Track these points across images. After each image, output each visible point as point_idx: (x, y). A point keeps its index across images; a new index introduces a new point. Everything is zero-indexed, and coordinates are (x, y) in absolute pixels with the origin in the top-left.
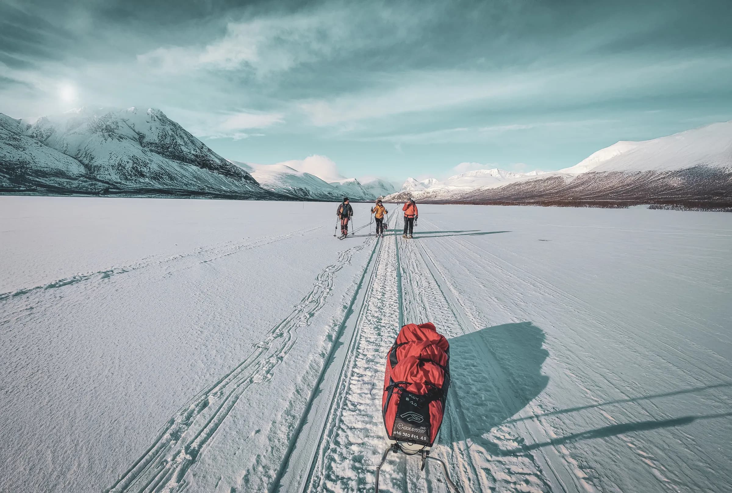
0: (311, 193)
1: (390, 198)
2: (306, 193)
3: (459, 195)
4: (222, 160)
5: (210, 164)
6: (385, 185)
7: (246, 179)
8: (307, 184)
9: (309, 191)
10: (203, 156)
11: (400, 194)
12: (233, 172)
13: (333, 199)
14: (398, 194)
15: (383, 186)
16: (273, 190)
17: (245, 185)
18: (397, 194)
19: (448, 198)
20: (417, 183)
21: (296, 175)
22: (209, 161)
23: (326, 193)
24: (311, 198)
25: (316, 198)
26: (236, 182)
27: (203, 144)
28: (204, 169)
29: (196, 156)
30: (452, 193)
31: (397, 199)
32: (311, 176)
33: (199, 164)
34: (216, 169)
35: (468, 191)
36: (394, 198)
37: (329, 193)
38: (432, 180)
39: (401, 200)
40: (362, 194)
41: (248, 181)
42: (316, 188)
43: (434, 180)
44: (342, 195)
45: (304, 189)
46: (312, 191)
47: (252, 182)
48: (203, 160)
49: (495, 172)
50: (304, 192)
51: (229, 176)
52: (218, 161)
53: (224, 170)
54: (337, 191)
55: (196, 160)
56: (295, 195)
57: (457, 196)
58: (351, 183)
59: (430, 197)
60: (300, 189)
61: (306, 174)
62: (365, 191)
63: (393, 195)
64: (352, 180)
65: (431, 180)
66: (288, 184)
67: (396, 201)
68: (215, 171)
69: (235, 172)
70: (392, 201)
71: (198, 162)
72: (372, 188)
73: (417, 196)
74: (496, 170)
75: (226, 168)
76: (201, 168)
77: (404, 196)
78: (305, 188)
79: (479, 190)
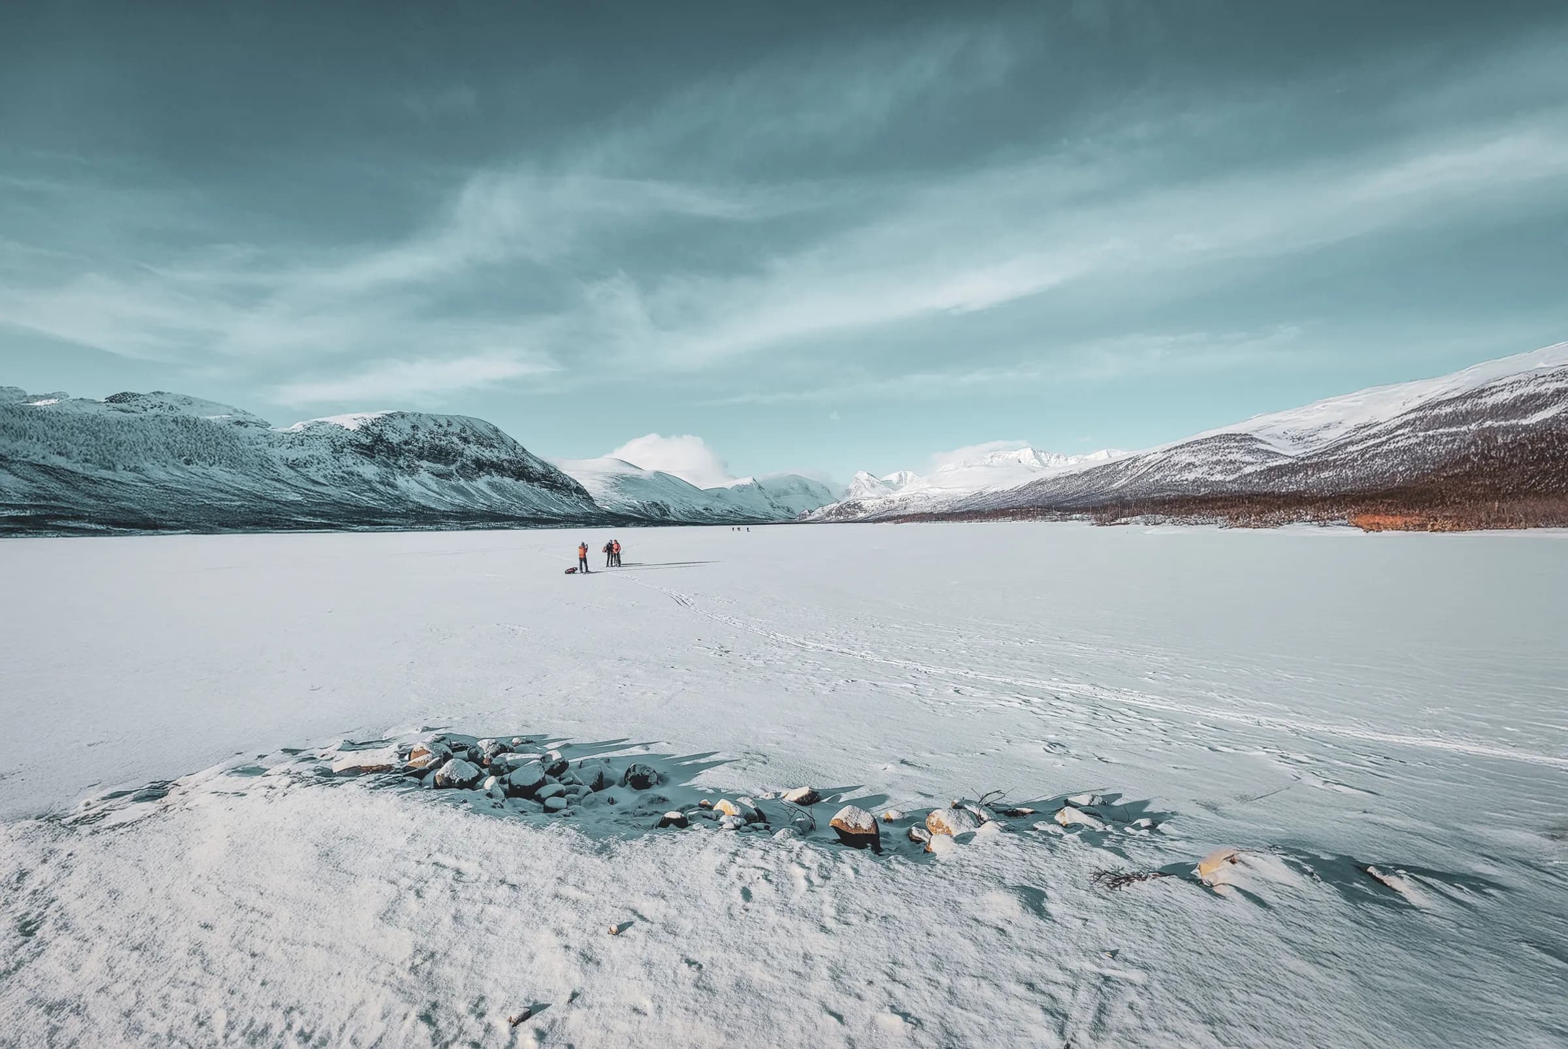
0: (672, 510)
1: (822, 514)
2: (664, 511)
3: (947, 503)
4: (544, 464)
5: (529, 473)
6: (811, 487)
7: (577, 494)
8: (663, 493)
9: (667, 506)
10: (519, 462)
11: (841, 507)
12: (561, 484)
13: (713, 519)
14: (838, 505)
15: (807, 488)
16: (607, 507)
17: (578, 502)
18: (836, 505)
19: (928, 510)
20: (875, 481)
21: (641, 478)
22: (527, 468)
23: (700, 509)
24: (672, 518)
25: (681, 518)
26: (565, 499)
27: (515, 442)
28: (521, 482)
29: (510, 462)
30: (933, 500)
31: (837, 514)
32: (669, 477)
33: (514, 474)
34: (538, 480)
35: (963, 496)
36: (829, 514)
37: (706, 509)
38: (906, 475)
39: (842, 518)
40: (769, 509)
41: (581, 497)
42: (681, 500)
43: (910, 474)
44: (731, 512)
45: (659, 502)
46: (675, 509)
47: (585, 496)
48: (519, 468)
49: (1026, 455)
50: (660, 509)
51: (554, 490)
52: (539, 468)
53: (548, 481)
54: (721, 505)
55: (510, 469)
56: (646, 515)
57: (942, 506)
58: (745, 487)
59: (895, 509)
60: (653, 503)
61: (658, 474)
62: (774, 501)
63: (827, 509)
64: (747, 481)
65: (903, 475)
66: (629, 496)
67: (833, 518)
68: (535, 484)
69: (562, 484)
70: (827, 519)
71: (512, 472)
72: (786, 493)
73: (872, 508)
74: (1029, 451)
75: (551, 477)
76: (516, 480)
77: (849, 510)
78: (662, 502)
79: (981, 493)
